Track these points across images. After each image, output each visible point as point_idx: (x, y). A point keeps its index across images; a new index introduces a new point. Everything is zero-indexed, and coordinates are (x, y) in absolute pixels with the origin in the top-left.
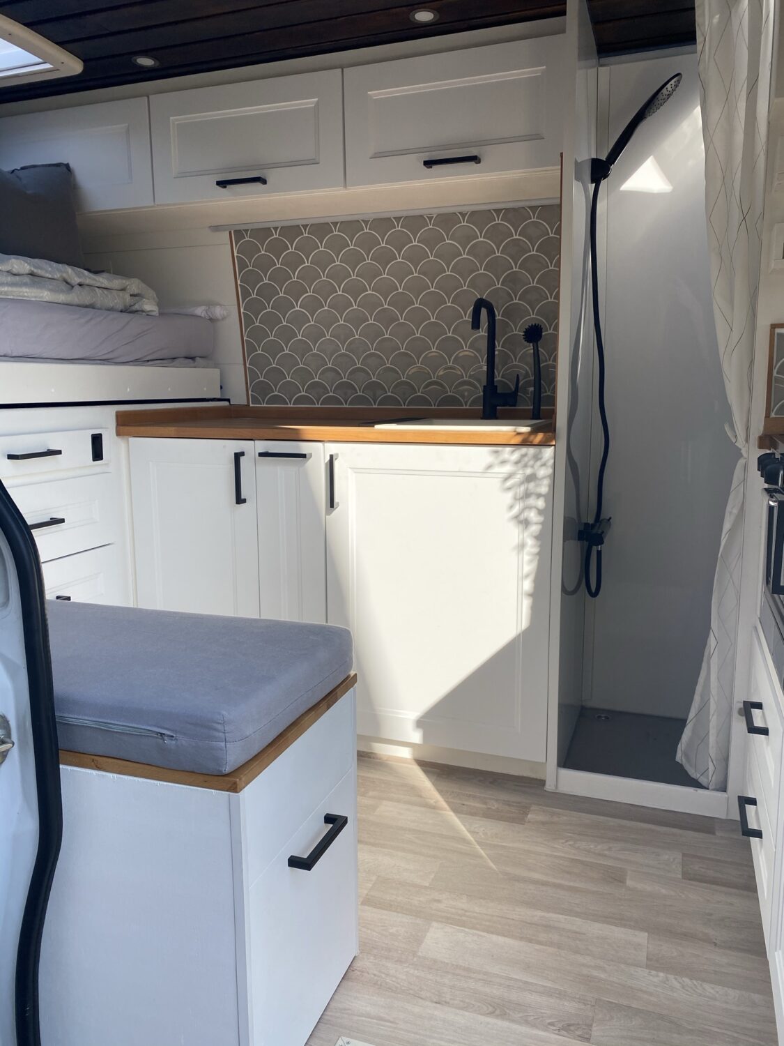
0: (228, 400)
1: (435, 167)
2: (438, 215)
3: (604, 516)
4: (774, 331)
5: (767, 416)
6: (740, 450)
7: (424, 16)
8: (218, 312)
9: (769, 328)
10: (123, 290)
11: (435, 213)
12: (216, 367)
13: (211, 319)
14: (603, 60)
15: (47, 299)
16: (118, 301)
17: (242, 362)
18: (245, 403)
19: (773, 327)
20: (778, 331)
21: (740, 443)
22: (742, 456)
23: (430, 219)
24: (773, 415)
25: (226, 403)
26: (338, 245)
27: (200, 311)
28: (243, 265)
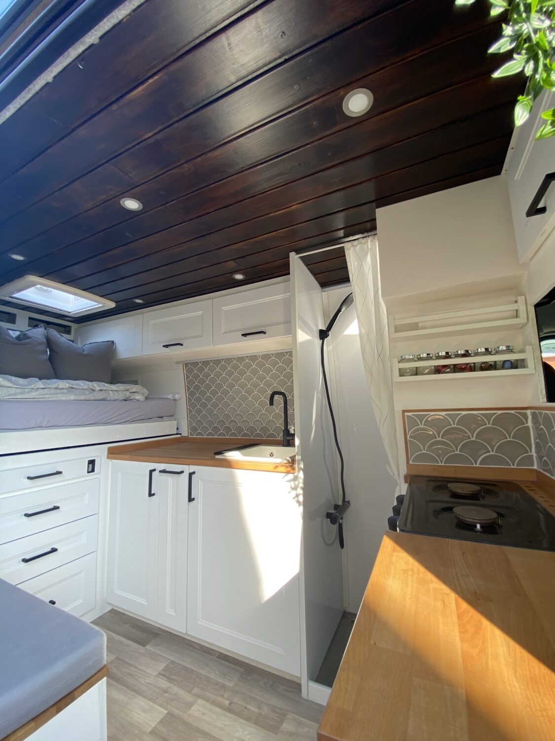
0: (181, 434)
1: (248, 336)
2: (263, 355)
3: (347, 500)
4: (404, 415)
5: (408, 462)
6: (397, 480)
7: (239, 277)
8: (177, 396)
9: (401, 412)
10: (128, 390)
11: (261, 354)
12: (175, 420)
13: (174, 400)
14: (323, 290)
15: (73, 399)
16: (121, 396)
17: (186, 417)
18: (187, 435)
19: (404, 411)
20: (406, 414)
21: (396, 477)
22: (398, 484)
23: (260, 356)
24: (411, 462)
25: (179, 436)
26: (224, 368)
27: (170, 397)
28: (188, 377)
